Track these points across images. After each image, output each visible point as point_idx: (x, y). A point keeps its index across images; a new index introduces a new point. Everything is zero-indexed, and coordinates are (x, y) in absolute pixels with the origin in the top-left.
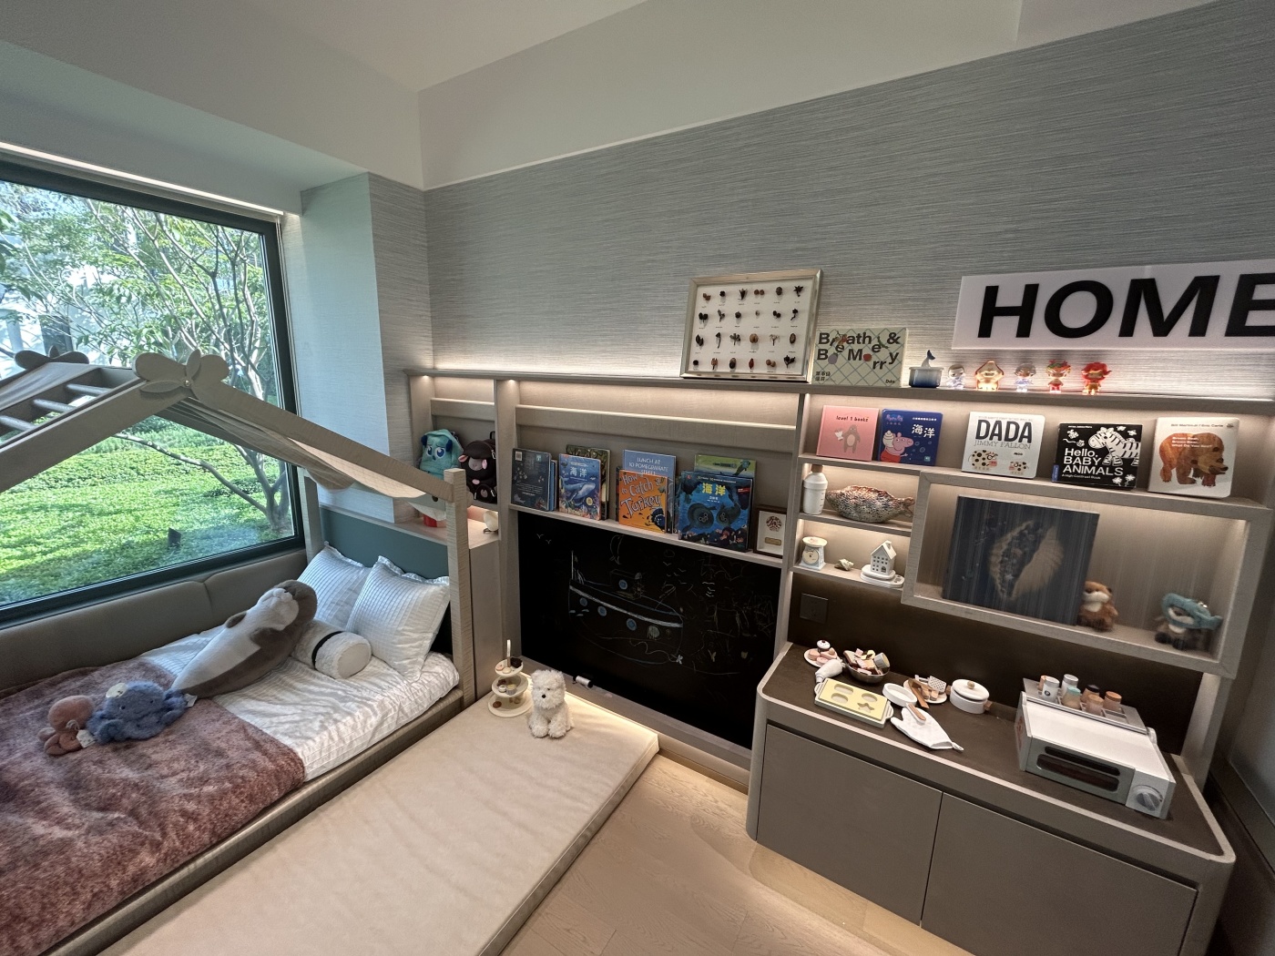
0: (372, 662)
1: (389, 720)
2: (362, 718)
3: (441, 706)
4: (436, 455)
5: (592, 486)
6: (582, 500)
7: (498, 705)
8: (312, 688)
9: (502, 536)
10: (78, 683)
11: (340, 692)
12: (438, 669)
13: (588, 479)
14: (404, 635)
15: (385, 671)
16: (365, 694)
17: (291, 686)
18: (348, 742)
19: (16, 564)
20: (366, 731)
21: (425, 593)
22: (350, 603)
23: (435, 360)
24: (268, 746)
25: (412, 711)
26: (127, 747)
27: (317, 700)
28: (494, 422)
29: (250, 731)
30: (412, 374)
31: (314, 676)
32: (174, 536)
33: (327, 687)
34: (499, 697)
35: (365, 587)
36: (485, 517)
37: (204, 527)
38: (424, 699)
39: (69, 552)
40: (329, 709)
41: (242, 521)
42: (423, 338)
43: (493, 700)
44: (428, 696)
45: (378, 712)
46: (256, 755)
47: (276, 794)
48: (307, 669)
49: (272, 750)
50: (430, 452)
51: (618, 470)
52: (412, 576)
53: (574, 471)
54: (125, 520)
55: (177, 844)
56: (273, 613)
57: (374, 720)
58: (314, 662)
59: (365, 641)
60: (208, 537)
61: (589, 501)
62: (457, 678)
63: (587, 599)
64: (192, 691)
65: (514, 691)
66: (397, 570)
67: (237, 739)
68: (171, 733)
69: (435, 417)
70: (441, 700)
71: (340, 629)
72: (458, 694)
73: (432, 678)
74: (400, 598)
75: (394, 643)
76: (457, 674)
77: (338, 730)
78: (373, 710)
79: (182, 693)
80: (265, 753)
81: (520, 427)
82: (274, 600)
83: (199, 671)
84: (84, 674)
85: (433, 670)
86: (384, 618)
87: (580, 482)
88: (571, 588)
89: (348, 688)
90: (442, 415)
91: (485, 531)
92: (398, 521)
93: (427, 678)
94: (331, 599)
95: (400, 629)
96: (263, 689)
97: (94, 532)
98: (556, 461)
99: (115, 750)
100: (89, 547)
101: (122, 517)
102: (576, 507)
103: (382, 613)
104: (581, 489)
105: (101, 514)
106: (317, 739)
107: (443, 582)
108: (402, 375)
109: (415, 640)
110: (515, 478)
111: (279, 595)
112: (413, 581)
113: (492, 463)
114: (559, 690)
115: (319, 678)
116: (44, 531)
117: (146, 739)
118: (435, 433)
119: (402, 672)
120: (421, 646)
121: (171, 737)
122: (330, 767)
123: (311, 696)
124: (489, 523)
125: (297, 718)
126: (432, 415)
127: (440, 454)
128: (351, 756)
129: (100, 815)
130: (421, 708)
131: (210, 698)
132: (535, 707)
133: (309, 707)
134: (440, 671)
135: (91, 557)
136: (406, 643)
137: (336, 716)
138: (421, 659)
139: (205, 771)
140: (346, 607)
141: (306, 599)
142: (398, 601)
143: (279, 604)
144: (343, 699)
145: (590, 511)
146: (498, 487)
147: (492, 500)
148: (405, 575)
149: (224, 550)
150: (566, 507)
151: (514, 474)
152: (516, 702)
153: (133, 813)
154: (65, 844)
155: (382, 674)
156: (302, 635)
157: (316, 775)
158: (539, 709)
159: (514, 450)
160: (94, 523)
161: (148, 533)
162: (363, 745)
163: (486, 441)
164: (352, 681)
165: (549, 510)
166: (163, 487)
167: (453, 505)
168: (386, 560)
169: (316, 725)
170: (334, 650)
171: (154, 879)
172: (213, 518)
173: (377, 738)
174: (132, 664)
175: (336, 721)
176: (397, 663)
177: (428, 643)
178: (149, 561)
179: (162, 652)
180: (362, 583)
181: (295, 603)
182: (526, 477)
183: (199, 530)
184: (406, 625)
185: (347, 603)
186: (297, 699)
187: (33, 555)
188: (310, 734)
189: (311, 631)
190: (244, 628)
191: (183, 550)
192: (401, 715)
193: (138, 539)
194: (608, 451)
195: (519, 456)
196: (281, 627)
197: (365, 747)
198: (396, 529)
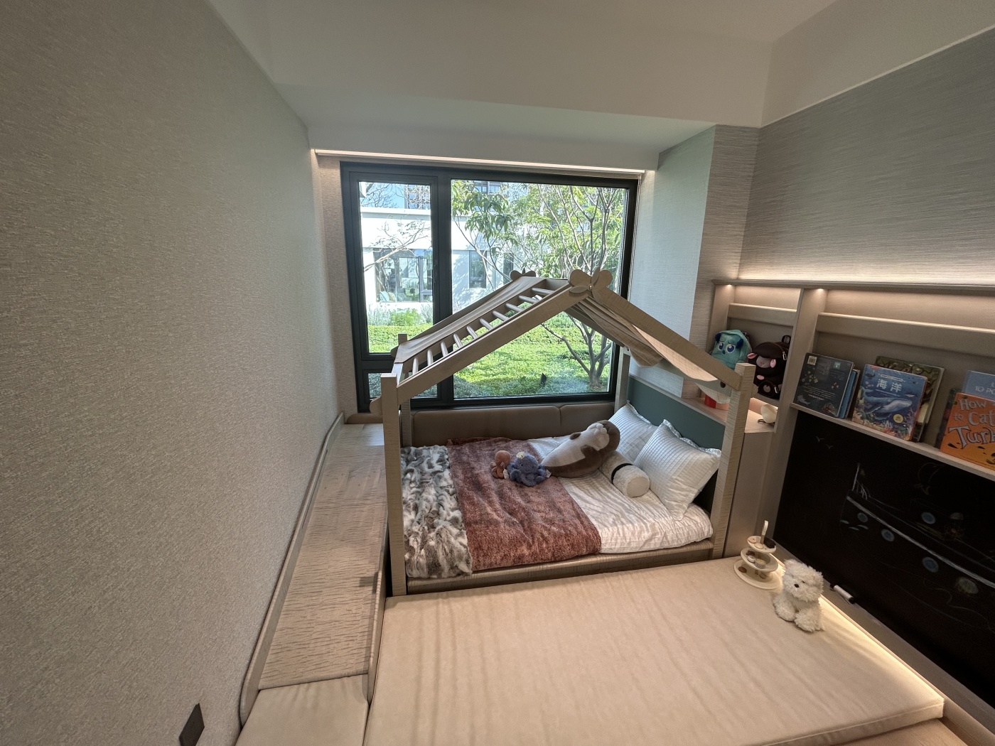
0: (648, 493)
1: (656, 539)
2: (639, 529)
3: (694, 548)
4: (726, 350)
5: (907, 404)
6: (888, 416)
7: (743, 569)
8: (609, 494)
9: (777, 429)
10: (504, 445)
11: (626, 505)
12: (696, 518)
13: (902, 395)
14: (676, 483)
15: (657, 503)
16: (642, 514)
17: (597, 488)
18: (628, 541)
19: (484, 378)
20: (640, 539)
21: (698, 457)
22: (639, 447)
23: (739, 271)
24: (583, 519)
25: (673, 541)
26: (521, 487)
27: (612, 504)
28: (792, 327)
29: (575, 505)
30: (718, 283)
31: (611, 488)
32: (544, 378)
33: (619, 498)
34: (746, 564)
35: (652, 438)
36: (762, 409)
37: (556, 376)
38: (683, 537)
39: (502, 377)
40: (619, 514)
41: (575, 376)
42: (734, 254)
43: (739, 564)
44: (686, 536)
45: (650, 530)
46: (577, 521)
47: (584, 551)
48: (607, 481)
49: (586, 523)
50: (721, 347)
51: (952, 392)
52: (689, 441)
53: (882, 384)
54: (524, 365)
55: (538, 551)
56: (594, 438)
57: (646, 535)
58: (612, 479)
59: (647, 477)
60: (558, 383)
61: (898, 419)
62: (711, 532)
63: (868, 516)
64: (550, 469)
65: (763, 567)
66: (677, 434)
67: (568, 507)
68: (539, 488)
69: (730, 319)
70: (695, 543)
71: (631, 463)
72: (709, 545)
73: (692, 524)
74: (678, 454)
75: (667, 486)
76: (711, 528)
77: (623, 529)
78: (646, 527)
79: (546, 468)
80: (582, 523)
81: (819, 334)
82: (597, 430)
83: (554, 459)
84: (506, 441)
85: (693, 518)
86: (663, 466)
87: (889, 396)
88: (849, 498)
89: (632, 505)
90: (737, 318)
91: (759, 421)
92: (684, 396)
93: (688, 522)
94: (627, 440)
95: (674, 477)
96: (582, 483)
97: (511, 369)
98: (859, 371)
99: (516, 486)
100: (509, 376)
101: (522, 363)
102: (876, 420)
103: (662, 461)
104: (888, 403)
105: (514, 360)
106: (610, 529)
107: (714, 453)
108: (710, 283)
109: (683, 490)
110: (803, 380)
111: (599, 428)
112: (688, 445)
113: (781, 364)
114: (815, 589)
115: (614, 490)
116: (494, 364)
117: (528, 487)
118: (728, 332)
119: (670, 509)
120: (686, 496)
121: (539, 491)
122: (615, 551)
123: (609, 500)
124: (766, 415)
125: (600, 510)
126: (728, 318)
127: (730, 350)
128: (629, 551)
129: (510, 516)
130: (679, 542)
131: (557, 477)
132: (784, 590)
133: (607, 507)
134: (699, 521)
135: (508, 381)
136: (677, 489)
137: (623, 520)
138: (685, 506)
139: (553, 518)
140: (636, 449)
141: (614, 434)
142: (676, 456)
143: (599, 434)
144: (629, 511)
145: (897, 429)
146: (783, 386)
147: (774, 396)
148: (682, 439)
149: (565, 392)
150: (862, 418)
151: (802, 376)
152: (763, 577)
153: (521, 522)
154: (497, 523)
155: (656, 506)
156: (607, 458)
157: (606, 552)
158: (788, 595)
159: (808, 355)
160: (512, 364)
161: (532, 374)
162: (636, 548)
163: (778, 343)
164: (634, 501)
165: (838, 417)
166: (539, 349)
167: (739, 393)
168: (669, 423)
169: (611, 520)
170: (627, 475)
171: (526, 563)
172: (561, 371)
173: (646, 548)
174: (524, 443)
175: (622, 524)
176: (667, 501)
177: (692, 496)
178: (532, 390)
179: (538, 442)
180: (649, 436)
181: (608, 435)
182: (816, 381)
183: (554, 378)
184: (679, 476)
185: (637, 446)
186: (600, 498)
187: (489, 375)
188: (606, 524)
189: (614, 457)
190: (579, 442)
191: (546, 387)
192: (665, 540)
193: (528, 376)
194: (942, 370)
195: (812, 360)
196: (598, 449)
197: (637, 550)
198: (682, 402)
